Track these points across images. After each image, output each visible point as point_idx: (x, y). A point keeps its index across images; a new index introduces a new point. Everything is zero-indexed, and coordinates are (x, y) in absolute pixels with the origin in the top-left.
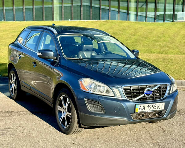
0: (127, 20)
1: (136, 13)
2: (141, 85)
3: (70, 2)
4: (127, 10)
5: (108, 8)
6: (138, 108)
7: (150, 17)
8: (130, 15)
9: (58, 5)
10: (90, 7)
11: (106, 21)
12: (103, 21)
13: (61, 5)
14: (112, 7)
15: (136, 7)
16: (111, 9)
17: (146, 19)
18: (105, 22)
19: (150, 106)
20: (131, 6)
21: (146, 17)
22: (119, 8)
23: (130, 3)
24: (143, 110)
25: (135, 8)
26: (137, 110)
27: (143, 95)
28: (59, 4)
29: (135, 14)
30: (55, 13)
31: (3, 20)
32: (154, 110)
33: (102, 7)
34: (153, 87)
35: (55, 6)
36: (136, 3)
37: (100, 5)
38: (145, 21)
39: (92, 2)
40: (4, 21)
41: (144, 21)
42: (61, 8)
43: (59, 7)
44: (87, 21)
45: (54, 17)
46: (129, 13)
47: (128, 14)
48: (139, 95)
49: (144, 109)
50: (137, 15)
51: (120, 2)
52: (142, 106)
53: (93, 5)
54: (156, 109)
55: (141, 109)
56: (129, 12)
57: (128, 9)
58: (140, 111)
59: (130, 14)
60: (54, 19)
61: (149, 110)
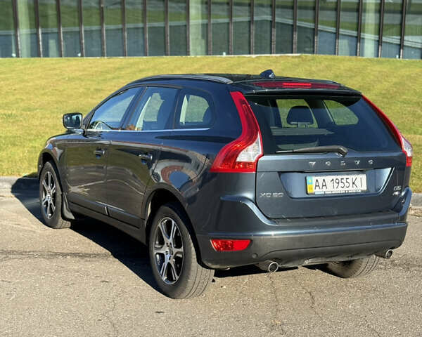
0: (356, 55)
1: (377, 36)
3: (225, 14)
4: (357, 30)
5: (311, 25)
7: (413, 46)
8: (363, 42)
9: (200, 21)
10: (272, 23)
11: (299, 57)
12: (293, 57)
13: (205, 21)
14: (322, 24)
15: (378, 22)
16: (320, 27)
17: (401, 51)
18: (297, 60)
20: (367, 21)
21: (401, 46)
22: (337, 25)
23: (363, 14)
25: (376, 25)
28: (203, 18)
29: (375, 40)
30: (191, 37)
31: (79, 55)
33: (298, 23)
35: (192, 22)
36: (378, 15)
37: (294, 19)
38: (399, 57)
39: (276, 13)
40: (82, 56)
41: (397, 56)
42: (205, 27)
43: (203, 25)
44: (257, 57)
45: (189, 48)
46: (362, 37)
47: (359, 39)
50: (379, 42)
51: (341, 13)
53: (277, 19)
56: (362, 34)
57: (359, 27)
59: (363, 39)
60: (191, 53)
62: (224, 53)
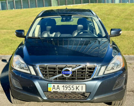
2: (58, 64)
6: (51, 87)
19: (66, 87)
24: (58, 90)
26: (51, 89)
27: (61, 75)
32: (71, 91)
34: (74, 68)
48: (57, 75)
49: (59, 88)
52: (56, 85)
54: (75, 91)
55: (55, 88)
58: (54, 90)
61: (65, 90)
62: (14, 9)
